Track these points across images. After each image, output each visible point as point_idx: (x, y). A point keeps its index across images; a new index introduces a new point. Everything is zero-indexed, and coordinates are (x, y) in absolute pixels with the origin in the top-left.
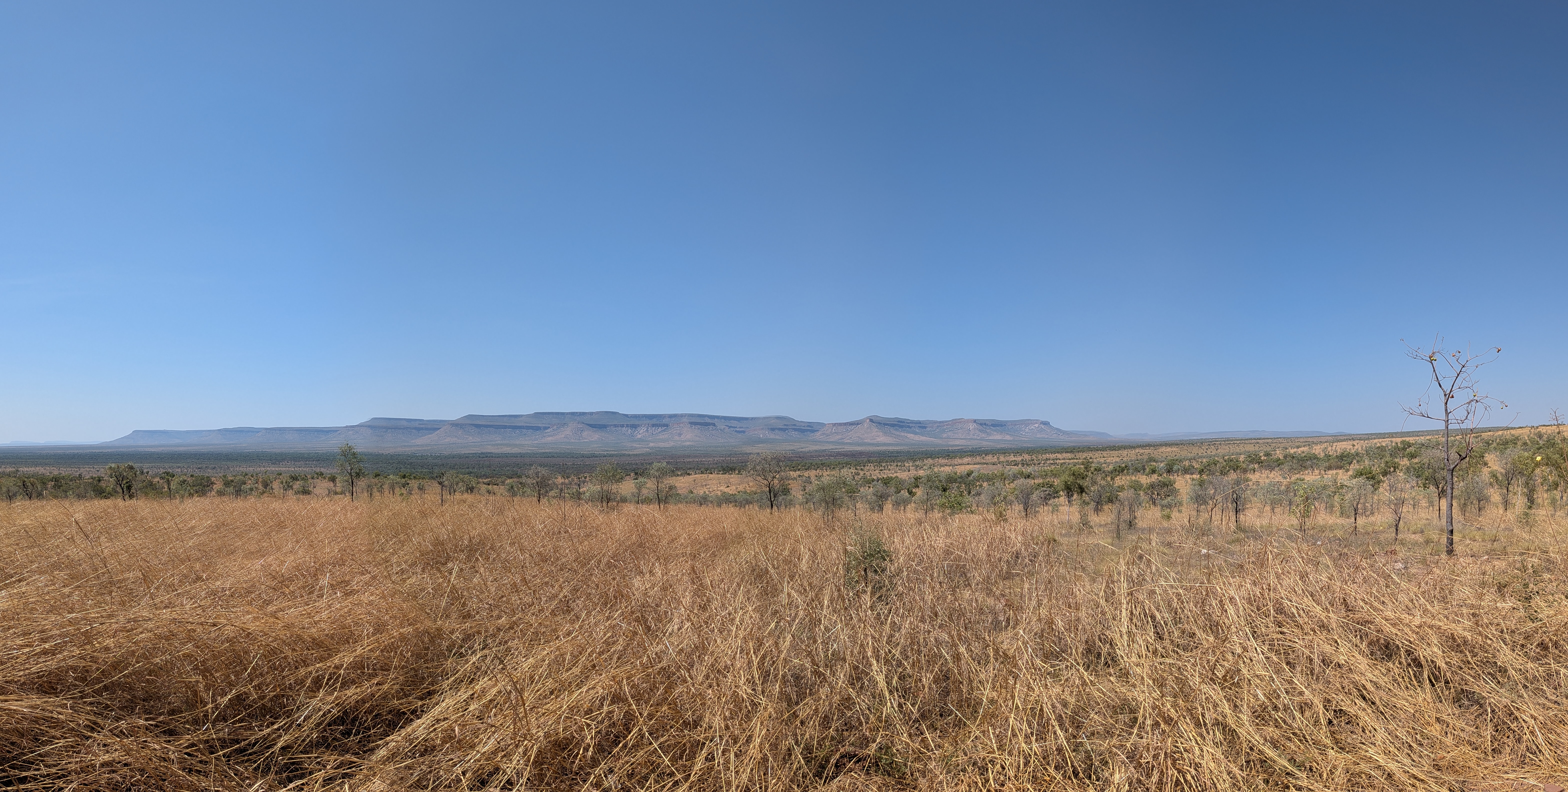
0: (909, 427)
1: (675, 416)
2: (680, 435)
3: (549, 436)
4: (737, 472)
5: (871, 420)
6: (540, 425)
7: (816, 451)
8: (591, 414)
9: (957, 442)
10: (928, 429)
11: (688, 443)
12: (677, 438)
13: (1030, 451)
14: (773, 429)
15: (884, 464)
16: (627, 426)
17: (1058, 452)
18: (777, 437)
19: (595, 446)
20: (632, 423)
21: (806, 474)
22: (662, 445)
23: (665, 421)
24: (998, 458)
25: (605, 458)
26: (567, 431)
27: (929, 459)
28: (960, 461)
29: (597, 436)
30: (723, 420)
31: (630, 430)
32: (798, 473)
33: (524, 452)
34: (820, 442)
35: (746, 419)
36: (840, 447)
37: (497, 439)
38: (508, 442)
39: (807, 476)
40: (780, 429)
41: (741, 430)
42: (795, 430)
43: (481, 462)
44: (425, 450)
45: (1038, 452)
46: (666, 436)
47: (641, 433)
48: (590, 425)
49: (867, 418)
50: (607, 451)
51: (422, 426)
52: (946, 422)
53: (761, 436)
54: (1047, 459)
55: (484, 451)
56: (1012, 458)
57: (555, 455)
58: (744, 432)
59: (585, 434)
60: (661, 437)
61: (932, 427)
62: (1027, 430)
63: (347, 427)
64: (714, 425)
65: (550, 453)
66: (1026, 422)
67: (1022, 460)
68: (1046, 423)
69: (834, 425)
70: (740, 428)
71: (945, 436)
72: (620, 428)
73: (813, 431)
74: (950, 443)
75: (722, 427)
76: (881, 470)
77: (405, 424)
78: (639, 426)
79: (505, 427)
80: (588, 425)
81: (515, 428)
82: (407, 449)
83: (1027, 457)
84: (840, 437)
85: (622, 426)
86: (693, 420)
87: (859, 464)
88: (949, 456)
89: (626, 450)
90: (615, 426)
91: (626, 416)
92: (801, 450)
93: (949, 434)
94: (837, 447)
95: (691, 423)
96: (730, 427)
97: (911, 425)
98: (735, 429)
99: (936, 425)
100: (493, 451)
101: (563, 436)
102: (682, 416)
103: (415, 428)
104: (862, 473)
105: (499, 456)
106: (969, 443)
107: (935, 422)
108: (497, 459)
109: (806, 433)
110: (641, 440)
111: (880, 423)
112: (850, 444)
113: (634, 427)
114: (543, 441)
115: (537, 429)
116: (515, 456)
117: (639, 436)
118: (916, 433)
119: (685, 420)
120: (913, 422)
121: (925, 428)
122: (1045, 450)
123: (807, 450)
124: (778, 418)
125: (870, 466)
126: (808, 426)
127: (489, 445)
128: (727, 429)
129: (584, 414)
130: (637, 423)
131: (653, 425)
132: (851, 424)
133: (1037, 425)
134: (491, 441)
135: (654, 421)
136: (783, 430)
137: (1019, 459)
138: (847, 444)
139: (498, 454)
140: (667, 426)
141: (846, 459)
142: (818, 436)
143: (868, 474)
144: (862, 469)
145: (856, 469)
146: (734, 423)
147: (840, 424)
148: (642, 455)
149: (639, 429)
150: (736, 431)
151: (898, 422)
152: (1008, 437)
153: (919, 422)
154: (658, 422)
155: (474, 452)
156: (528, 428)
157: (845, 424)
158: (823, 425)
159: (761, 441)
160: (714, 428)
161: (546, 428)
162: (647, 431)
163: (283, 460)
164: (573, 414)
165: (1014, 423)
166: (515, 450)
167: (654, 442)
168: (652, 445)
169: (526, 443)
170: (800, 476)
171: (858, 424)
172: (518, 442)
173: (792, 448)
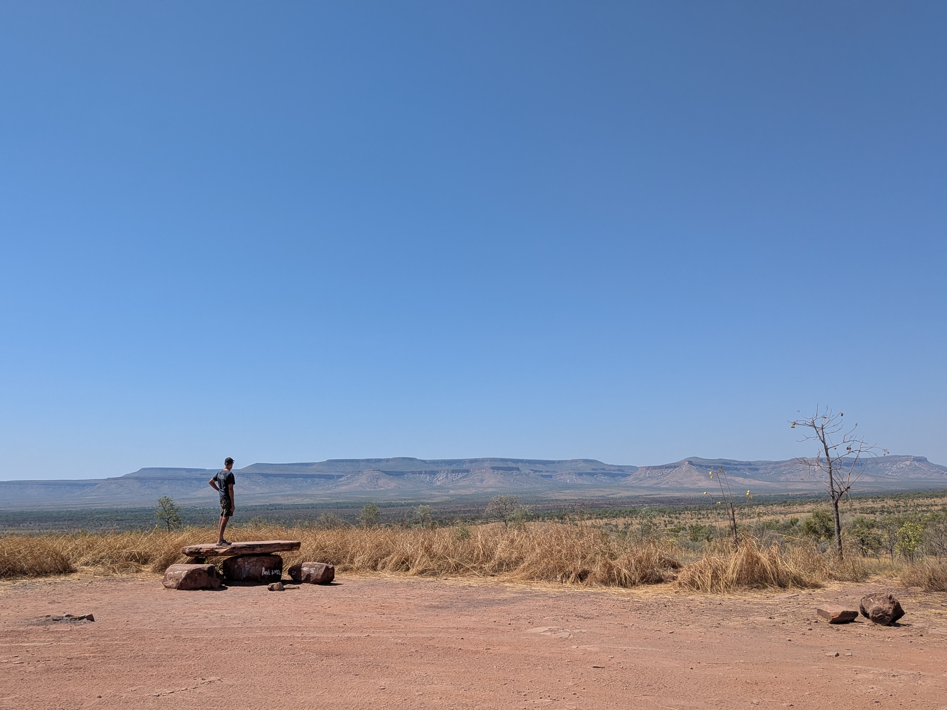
0: (736, 469)
1: (476, 460)
2: (482, 481)
3: (343, 485)
4: (541, 519)
5: (690, 463)
6: (333, 474)
7: (629, 497)
8: (388, 460)
9: (800, 486)
10: (761, 471)
11: (490, 490)
12: (478, 484)
13: (896, 496)
14: (580, 474)
15: (703, 512)
16: (426, 472)
17: (937, 497)
18: (585, 482)
19: (392, 494)
20: (430, 469)
21: (614, 522)
22: (463, 492)
23: (465, 467)
24: (851, 505)
25: (401, 508)
26: (363, 479)
27: (761, 507)
28: (800, 508)
29: (394, 484)
30: (527, 464)
31: (428, 477)
32: (605, 520)
33: (316, 502)
34: (632, 487)
35: (553, 462)
36: (656, 493)
37: (288, 489)
38: (299, 492)
39: (614, 524)
40: (587, 474)
41: (547, 474)
42: (605, 474)
43: (270, 515)
44: (206, 503)
45: (908, 496)
46: (467, 482)
47: (440, 480)
48: (387, 473)
49: (686, 460)
50: (405, 499)
51: (203, 476)
52: (784, 462)
53: (568, 481)
54: (918, 505)
55: (272, 502)
56: (870, 504)
57: (350, 506)
58: (551, 476)
59: (381, 482)
60: (462, 483)
61: (766, 469)
62: (894, 469)
63: (108, 479)
64: (518, 469)
65: (344, 503)
66: (895, 460)
67: (883, 507)
68: (921, 460)
69: (648, 468)
70: (547, 472)
71: (783, 478)
72: (418, 475)
73: (625, 476)
74: (789, 487)
75: (527, 472)
76: (699, 519)
77: (184, 473)
78: (437, 472)
79: (295, 476)
80: (384, 472)
81: (306, 477)
82: (187, 503)
83: (891, 503)
84: (655, 481)
85: (421, 473)
86: (495, 465)
87: (675, 512)
88: (786, 502)
89: (425, 498)
90: (413, 473)
91: (424, 461)
92: (612, 496)
93: (788, 476)
94: (653, 493)
95: (493, 468)
96: (535, 471)
97: (739, 467)
98: (541, 474)
99: (771, 466)
100: (283, 502)
101: (358, 484)
102: (483, 460)
103: (196, 479)
104: (676, 521)
105: (288, 508)
106: (815, 487)
107: (770, 463)
108: (287, 511)
109: (616, 478)
110: (440, 488)
111: (701, 466)
112: (667, 489)
113: (433, 473)
114: (338, 490)
115: (331, 477)
116: (306, 507)
117: (438, 483)
118: (746, 477)
119: (486, 464)
120: (740, 463)
121: (757, 470)
122: (918, 494)
123: (618, 495)
124: (586, 461)
125: (687, 515)
126: (618, 470)
127: (278, 496)
128: (532, 474)
129: (379, 460)
130: (435, 469)
131: (453, 471)
132: (668, 467)
133: (908, 463)
134: (280, 492)
135: (454, 467)
136: (591, 474)
137: (878, 505)
138: (663, 489)
139: (289, 505)
140: (468, 471)
141: (662, 506)
142: (630, 480)
143: (683, 522)
144: (677, 518)
145: (670, 517)
146: (539, 467)
147: (655, 468)
148: (442, 503)
149: (438, 475)
150: (542, 476)
151: (724, 463)
152: (867, 479)
153: (749, 464)
154: (458, 468)
155: (261, 504)
156: (320, 477)
157: (660, 467)
158: (636, 468)
159: (568, 487)
160: (518, 473)
161: (340, 477)
162: (447, 477)
163: (24, 520)
164: (368, 461)
165: (876, 461)
166: (307, 501)
167: (453, 490)
168: (452, 492)
169: (319, 492)
170: (606, 524)
171: (675, 467)
172: (309, 492)
173: (601, 494)
